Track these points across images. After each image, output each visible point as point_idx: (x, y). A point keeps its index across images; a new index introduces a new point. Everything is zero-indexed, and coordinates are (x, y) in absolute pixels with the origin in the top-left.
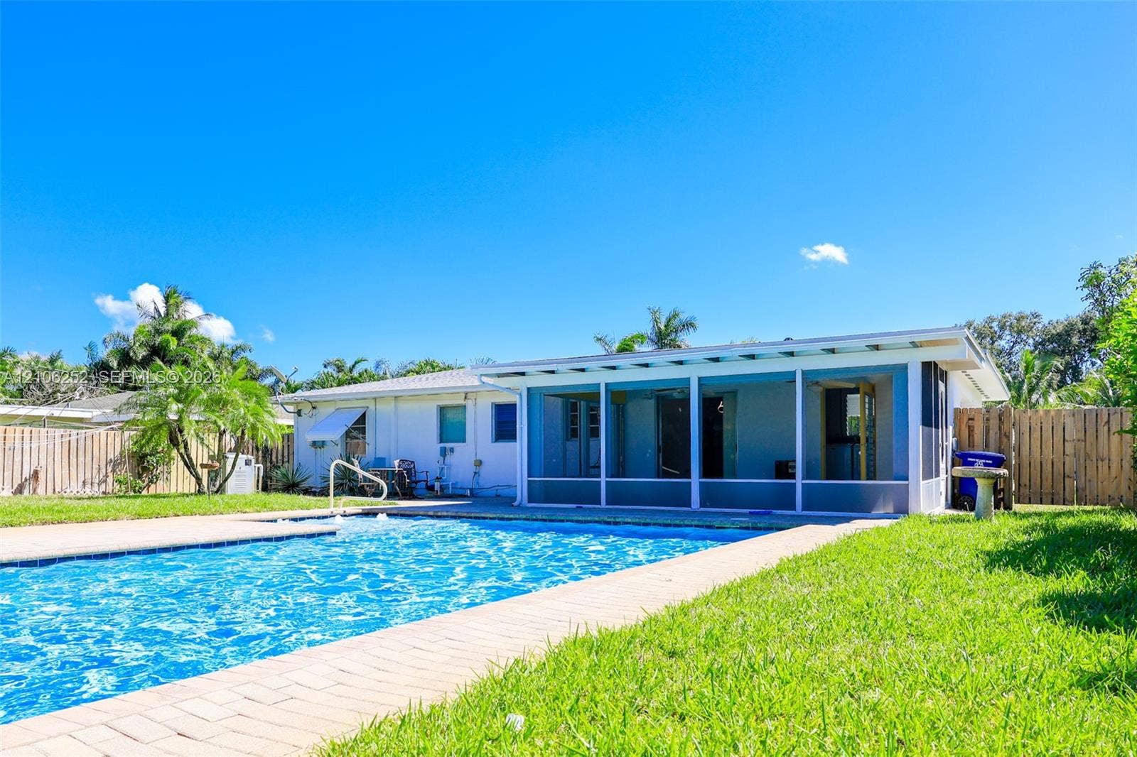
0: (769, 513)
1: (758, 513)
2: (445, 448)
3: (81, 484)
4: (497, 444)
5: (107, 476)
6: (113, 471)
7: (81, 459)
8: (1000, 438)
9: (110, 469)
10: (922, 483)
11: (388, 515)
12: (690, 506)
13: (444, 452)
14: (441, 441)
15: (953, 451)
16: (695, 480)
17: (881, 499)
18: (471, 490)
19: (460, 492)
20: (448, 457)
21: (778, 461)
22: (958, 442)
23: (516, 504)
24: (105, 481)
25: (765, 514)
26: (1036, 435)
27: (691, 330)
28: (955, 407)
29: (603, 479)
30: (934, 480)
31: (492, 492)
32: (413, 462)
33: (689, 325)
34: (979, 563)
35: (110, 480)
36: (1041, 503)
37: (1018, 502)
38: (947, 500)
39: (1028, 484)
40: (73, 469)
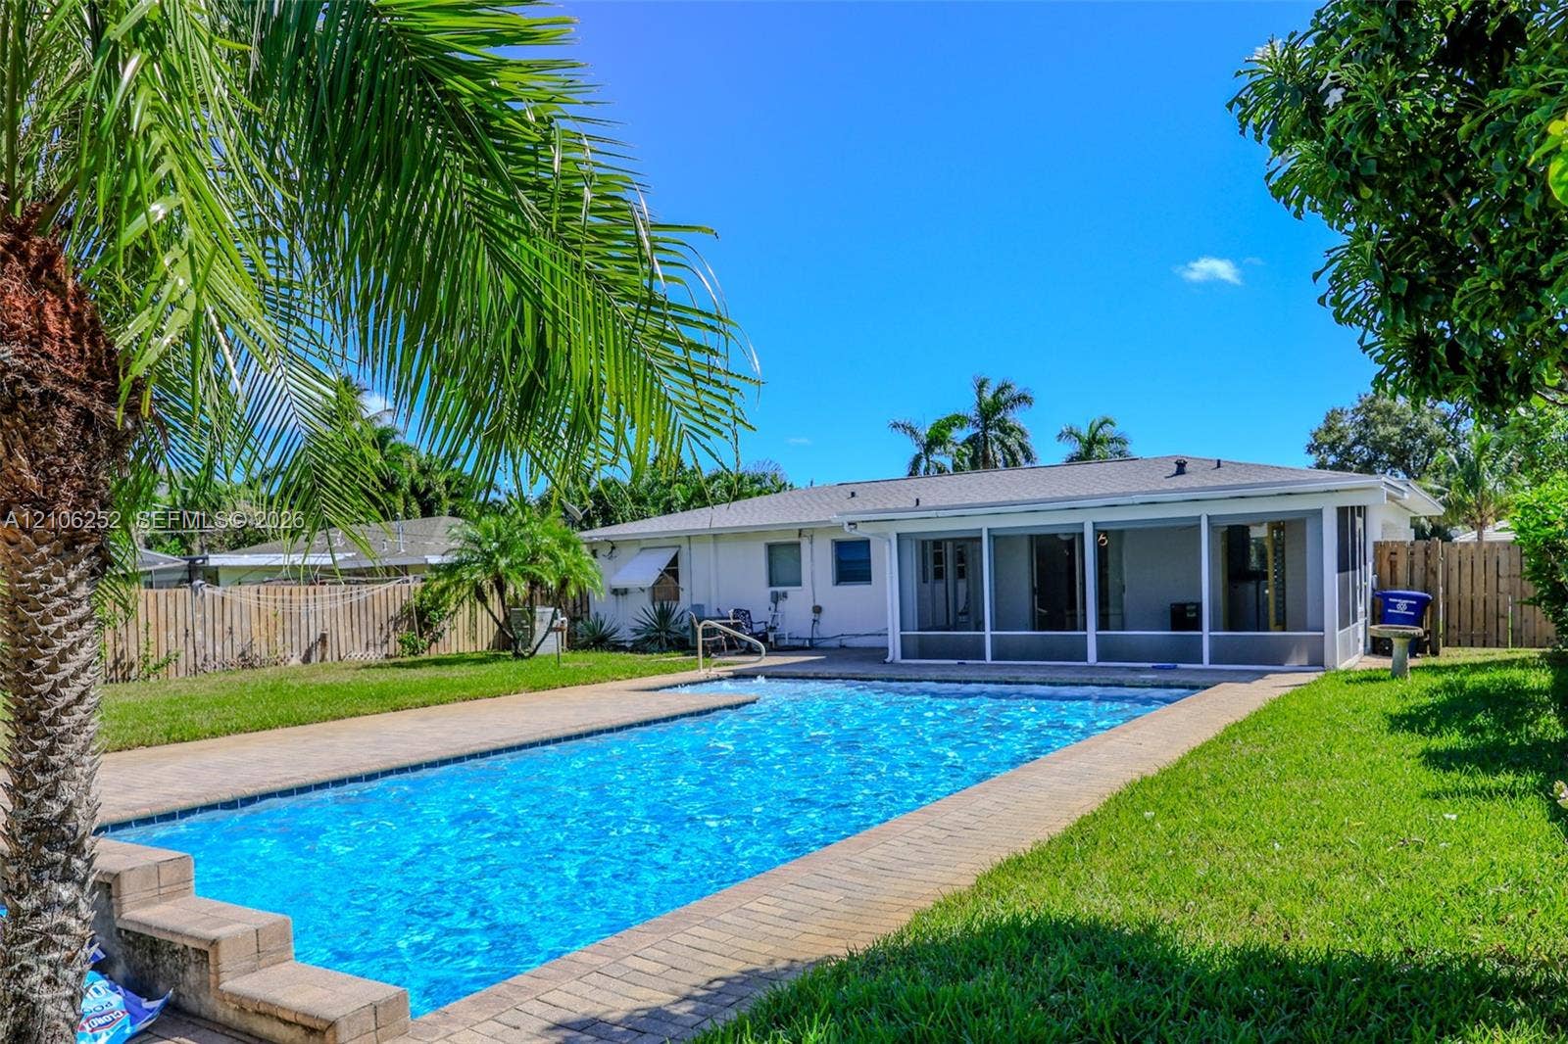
0: (1175, 667)
1: (1162, 668)
2: (777, 593)
3: (364, 646)
4: (839, 587)
5: (388, 636)
6: (395, 630)
7: (363, 618)
8: (1426, 574)
9: (391, 627)
10: (1338, 633)
11: (767, 677)
12: (1086, 660)
13: (776, 598)
14: (771, 584)
15: (1373, 590)
16: (1092, 633)
17: (1294, 652)
18: (811, 640)
19: (796, 643)
20: (780, 603)
21: (1176, 605)
22: (1379, 580)
23: (888, 660)
24: (387, 642)
25: (1170, 668)
26: (1467, 570)
27: (1023, 406)
28: (1376, 540)
29: (988, 633)
30: (1352, 626)
31: (835, 643)
32: (748, 612)
33: (1023, 399)
34: (1385, 725)
35: (391, 640)
36: (1472, 646)
37: (1446, 644)
38: (1365, 646)
39: (1457, 625)
40: (355, 629)
